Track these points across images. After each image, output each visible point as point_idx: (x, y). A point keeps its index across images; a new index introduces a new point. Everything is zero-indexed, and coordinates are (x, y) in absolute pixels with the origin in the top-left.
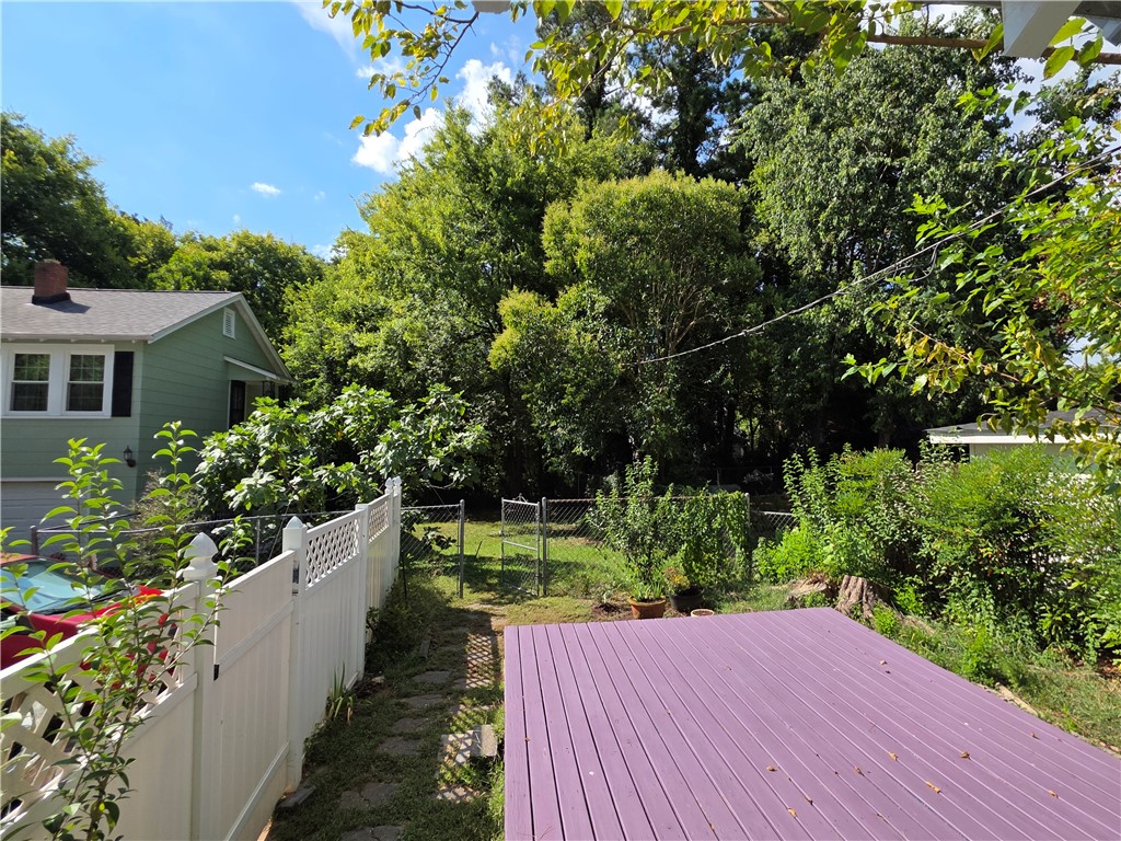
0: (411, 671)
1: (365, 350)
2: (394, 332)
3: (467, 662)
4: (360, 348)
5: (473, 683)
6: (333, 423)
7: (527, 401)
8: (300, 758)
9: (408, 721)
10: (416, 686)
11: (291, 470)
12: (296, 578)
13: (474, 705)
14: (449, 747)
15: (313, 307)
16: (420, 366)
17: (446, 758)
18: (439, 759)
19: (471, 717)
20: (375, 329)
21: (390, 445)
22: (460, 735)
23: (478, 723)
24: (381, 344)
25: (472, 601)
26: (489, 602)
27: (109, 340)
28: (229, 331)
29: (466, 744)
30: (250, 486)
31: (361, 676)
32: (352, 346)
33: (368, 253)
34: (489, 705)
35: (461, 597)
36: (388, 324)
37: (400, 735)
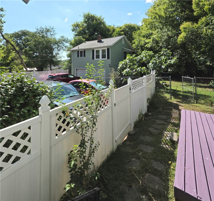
0: (157, 114)
1: (148, 43)
2: (154, 38)
3: (172, 115)
4: (147, 43)
5: (173, 121)
6: (141, 59)
7: (190, 51)
8: (133, 125)
9: (156, 125)
10: (158, 117)
11: (133, 68)
12: (130, 90)
13: (173, 126)
14: (165, 134)
15: (138, 36)
16: (160, 45)
17: (164, 137)
18: (162, 136)
19: (171, 129)
20: (150, 38)
21: (153, 63)
22: (168, 133)
23: (173, 131)
24: (151, 41)
25: (174, 101)
26: (179, 102)
27: (106, 47)
28: (123, 43)
29: (169, 135)
30: (126, 71)
31: (146, 112)
32: (145, 43)
33: (147, 22)
34: (177, 128)
35: (171, 99)
36: (153, 36)
37: (154, 127)
